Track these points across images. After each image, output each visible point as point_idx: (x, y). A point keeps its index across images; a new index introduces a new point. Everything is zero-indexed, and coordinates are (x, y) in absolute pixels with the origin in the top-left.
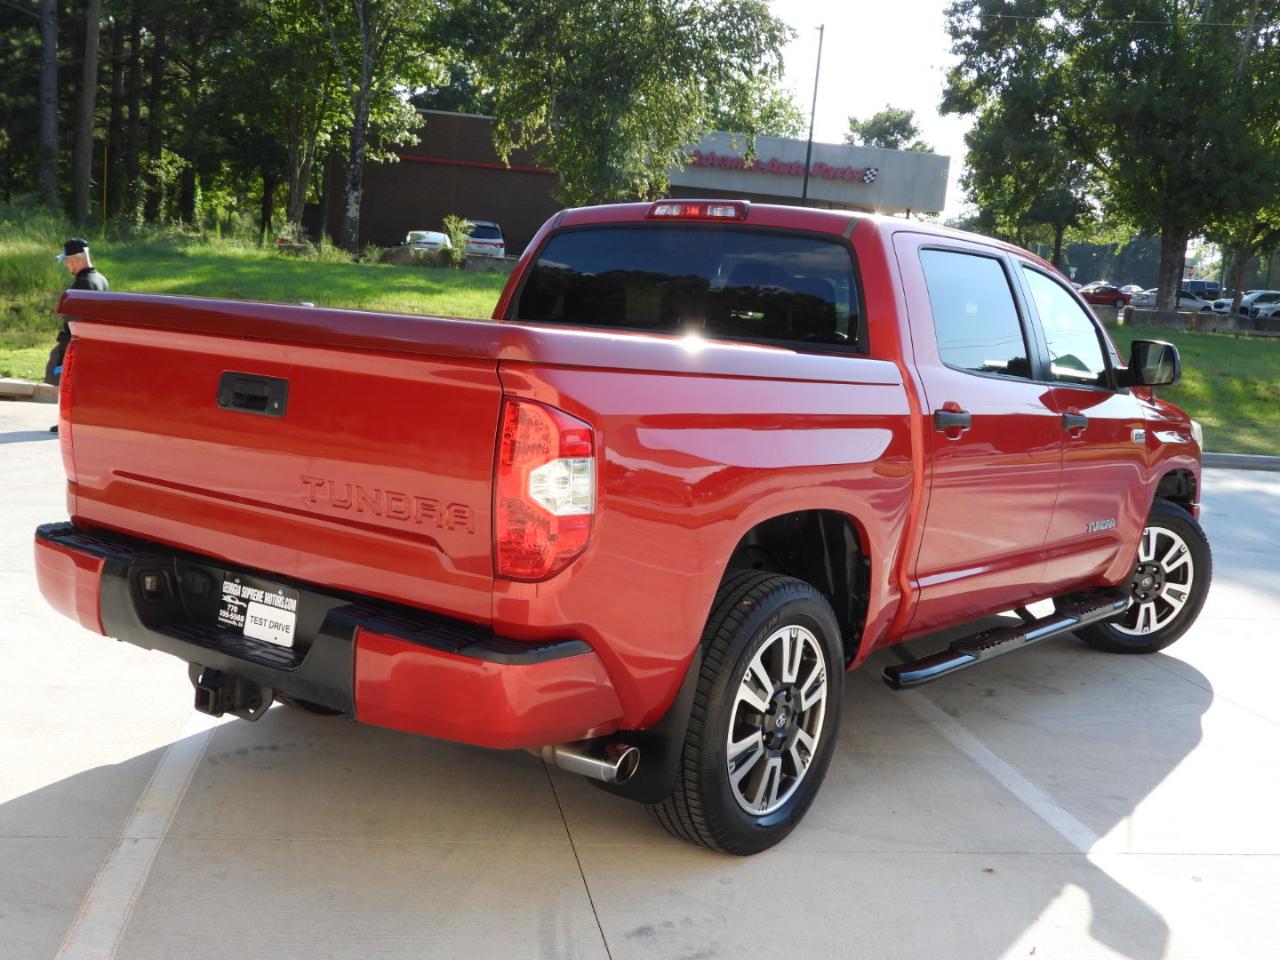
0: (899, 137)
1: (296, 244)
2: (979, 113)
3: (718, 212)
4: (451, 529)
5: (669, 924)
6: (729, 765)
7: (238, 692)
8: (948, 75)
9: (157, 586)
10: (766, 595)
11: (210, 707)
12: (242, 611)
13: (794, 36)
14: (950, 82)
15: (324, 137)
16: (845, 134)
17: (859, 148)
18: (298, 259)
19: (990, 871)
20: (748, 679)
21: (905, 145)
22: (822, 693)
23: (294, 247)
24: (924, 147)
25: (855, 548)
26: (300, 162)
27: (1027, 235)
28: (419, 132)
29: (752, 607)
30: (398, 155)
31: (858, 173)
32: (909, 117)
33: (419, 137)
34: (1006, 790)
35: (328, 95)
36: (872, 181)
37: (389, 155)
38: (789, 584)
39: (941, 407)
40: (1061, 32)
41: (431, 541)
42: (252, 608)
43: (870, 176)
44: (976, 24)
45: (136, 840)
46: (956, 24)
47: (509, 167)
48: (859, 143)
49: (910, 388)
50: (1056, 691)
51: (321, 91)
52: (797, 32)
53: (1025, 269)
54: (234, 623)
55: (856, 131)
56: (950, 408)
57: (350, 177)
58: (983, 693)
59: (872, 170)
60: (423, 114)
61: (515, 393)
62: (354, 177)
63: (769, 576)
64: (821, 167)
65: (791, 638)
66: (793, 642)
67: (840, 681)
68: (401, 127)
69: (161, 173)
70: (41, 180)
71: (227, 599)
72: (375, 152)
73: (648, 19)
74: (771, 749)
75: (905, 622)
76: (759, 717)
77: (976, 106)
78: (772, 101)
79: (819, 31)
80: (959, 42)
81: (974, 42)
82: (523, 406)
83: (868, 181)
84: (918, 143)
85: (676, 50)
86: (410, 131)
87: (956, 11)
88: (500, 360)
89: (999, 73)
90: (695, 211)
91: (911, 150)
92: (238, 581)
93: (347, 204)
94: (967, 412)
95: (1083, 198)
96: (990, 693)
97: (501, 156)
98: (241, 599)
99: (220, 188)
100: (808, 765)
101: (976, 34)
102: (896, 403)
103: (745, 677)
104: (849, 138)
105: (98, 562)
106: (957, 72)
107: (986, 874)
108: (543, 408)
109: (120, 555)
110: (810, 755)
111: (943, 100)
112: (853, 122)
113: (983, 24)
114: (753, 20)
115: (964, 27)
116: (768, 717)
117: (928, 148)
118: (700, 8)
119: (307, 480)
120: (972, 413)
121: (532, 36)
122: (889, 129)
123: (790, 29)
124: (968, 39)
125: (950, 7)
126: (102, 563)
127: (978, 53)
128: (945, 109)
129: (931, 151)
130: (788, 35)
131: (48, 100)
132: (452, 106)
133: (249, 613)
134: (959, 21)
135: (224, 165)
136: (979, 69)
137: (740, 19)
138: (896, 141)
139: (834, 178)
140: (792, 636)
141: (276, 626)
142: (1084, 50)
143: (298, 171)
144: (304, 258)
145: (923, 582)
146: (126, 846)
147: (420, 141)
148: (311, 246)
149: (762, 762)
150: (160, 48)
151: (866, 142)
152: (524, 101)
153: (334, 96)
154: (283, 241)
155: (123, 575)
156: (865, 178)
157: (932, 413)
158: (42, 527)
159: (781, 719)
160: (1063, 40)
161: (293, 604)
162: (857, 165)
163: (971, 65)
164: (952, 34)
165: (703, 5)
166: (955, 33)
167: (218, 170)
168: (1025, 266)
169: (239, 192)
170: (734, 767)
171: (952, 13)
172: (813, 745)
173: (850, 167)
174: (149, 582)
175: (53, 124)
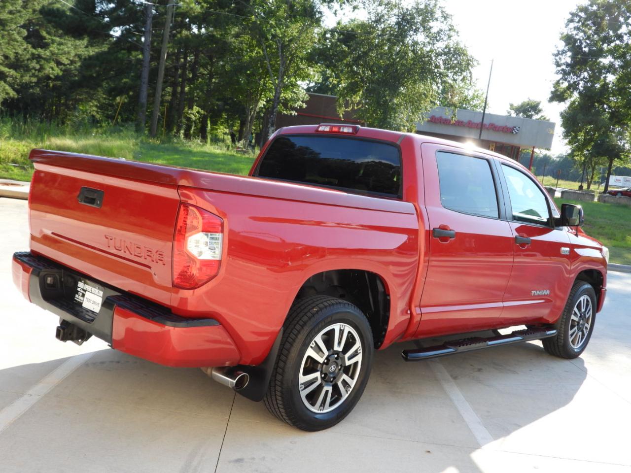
0: (533, 113)
1: (244, 150)
2: (568, 103)
3: (346, 130)
4: (157, 262)
5: (253, 459)
6: (300, 386)
7: (75, 331)
8: (553, 84)
9: (53, 283)
10: (326, 307)
11: (61, 337)
12: (83, 295)
13: (478, 64)
14: (554, 87)
15: (262, 103)
16: (507, 111)
17: (513, 118)
18: (244, 156)
19: (429, 452)
20: (313, 346)
21: (535, 117)
22: (359, 358)
23: (243, 151)
24: (545, 118)
25: (383, 290)
26: (251, 114)
27: (595, 162)
28: (306, 102)
29: (317, 312)
30: (296, 112)
31: (510, 129)
32: (538, 104)
33: (306, 104)
34: (461, 415)
35: (264, 84)
36: (516, 133)
37: (292, 112)
38: (340, 303)
39: (438, 227)
40: (611, 65)
41: (149, 267)
42: (87, 294)
43: (516, 130)
44: (569, 60)
45: (31, 395)
46: (558, 60)
47: (343, 119)
48: (514, 115)
49: (420, 216)
50: (514, 372)
51: (262, 82)
52: (480, 62)
53: (502, 165)
54: (79, 300)
55: (513, 109)
56: (444, 228)
57: (270, 121)
58: (476, 370)
59: (517, 128)
60: (309, 94)
61: (187, 201)
62: (272, 121)
63: (331, 299)
64: (492, 125)
65: (340, 330)
66: (342, 332)
67: (369, 353)
68: (298, 100)
69: (193, 116)
70: (139, 117)
71: (79, 289)
72: (286, 111)
73: (410, 54)
74: (326, 381)
75: (413, 329)
76: (319, 365)
77: (566, 99)
78: (474, 94)
79: (491, 62)
80: (559, 68)
81: (566, 69)
82: (191, 208)
83: (514, 133)
84: (542, 116)
85: (423, 68)
86: (302, 102)
87: (559, 54)
88: (179, 185)
89: (579, 84)
90: (335, 129)
91: (538, 119)
92: (83, 282)
93: (268, 133)
94: (454, 230)
95: (624, 145)
96: (480, 370)
97: (339, 114)
98: (84, 290)
99: (222, 124)
100: (349, 392)
101: (568, 65)
102: (412, 223)
103: (311, 345)
104: (509, 113)
105: (30, 269)
106: (558, 83)
107: (428, 453)
108: (196, 208)
109: (39, 267)
110: (351, 387)
111: (551, 96)
112: (512, 105)
113: (572, 60)
114: (459, 56)
115: (563, 61)
116: (324, 366)
117: (547, 119)
118: (435, 49)
119: (107, 237)
120: (456, 231)
121: (356, 60)
122: (529, 109)
123: (477, 61)
124: (564, 67)
125: (556, 52)
126: (31, 270)
127: (569, 74)
128: (551, 100)
129: (549, 120)
130: (475, 63)
131: (144, 83)
132: (325, 92)
133: (86, 296)
134: (560, 59)
135: (224, 114)
136: (569, 81)
137: (453, 56)
138: (532, 115)
139: (498, 130)
140: (341, 329)
141: (94, 303)
142: (622, 75)
143: (249, 118)
144: (247, 156)
145: (424, 310)
146: (26, 397)
147: (306, 106)
148: (250, 151)
149: (320, 387)
150: (196, 62)
151: (517, 115)
152: (352, 89)
153: (267, 85)
154: (238, 148)
155: (38, 275)
156: (513, 131)
157: (432, 229)
158: (17, 253)
159: (332, 368)
160: (611, 69)
161: (101, 293)
162: (510, 125)
163: (566, 80)
164: (556, 65)
165: (436, 48)
166: (558, 65)
167: (221, 117)
168: (502, 164)
169: (230, 127)
170: (303, 388)
171: (556, 55)
172: (353, 383)
173: (506, 126)
174: (49, 280)
175: (145, 93)
